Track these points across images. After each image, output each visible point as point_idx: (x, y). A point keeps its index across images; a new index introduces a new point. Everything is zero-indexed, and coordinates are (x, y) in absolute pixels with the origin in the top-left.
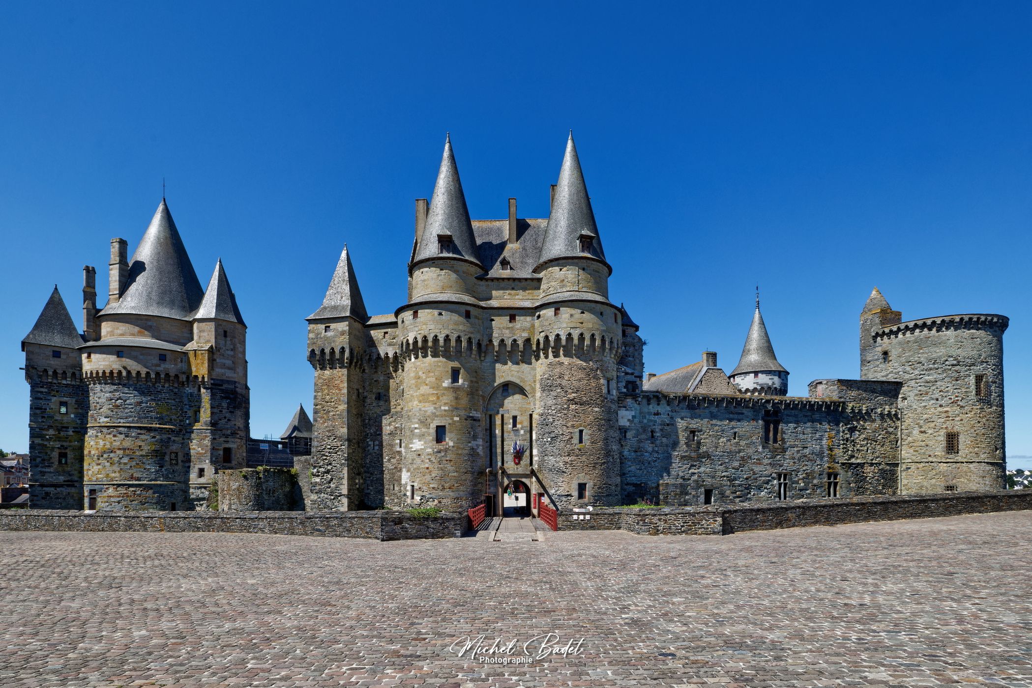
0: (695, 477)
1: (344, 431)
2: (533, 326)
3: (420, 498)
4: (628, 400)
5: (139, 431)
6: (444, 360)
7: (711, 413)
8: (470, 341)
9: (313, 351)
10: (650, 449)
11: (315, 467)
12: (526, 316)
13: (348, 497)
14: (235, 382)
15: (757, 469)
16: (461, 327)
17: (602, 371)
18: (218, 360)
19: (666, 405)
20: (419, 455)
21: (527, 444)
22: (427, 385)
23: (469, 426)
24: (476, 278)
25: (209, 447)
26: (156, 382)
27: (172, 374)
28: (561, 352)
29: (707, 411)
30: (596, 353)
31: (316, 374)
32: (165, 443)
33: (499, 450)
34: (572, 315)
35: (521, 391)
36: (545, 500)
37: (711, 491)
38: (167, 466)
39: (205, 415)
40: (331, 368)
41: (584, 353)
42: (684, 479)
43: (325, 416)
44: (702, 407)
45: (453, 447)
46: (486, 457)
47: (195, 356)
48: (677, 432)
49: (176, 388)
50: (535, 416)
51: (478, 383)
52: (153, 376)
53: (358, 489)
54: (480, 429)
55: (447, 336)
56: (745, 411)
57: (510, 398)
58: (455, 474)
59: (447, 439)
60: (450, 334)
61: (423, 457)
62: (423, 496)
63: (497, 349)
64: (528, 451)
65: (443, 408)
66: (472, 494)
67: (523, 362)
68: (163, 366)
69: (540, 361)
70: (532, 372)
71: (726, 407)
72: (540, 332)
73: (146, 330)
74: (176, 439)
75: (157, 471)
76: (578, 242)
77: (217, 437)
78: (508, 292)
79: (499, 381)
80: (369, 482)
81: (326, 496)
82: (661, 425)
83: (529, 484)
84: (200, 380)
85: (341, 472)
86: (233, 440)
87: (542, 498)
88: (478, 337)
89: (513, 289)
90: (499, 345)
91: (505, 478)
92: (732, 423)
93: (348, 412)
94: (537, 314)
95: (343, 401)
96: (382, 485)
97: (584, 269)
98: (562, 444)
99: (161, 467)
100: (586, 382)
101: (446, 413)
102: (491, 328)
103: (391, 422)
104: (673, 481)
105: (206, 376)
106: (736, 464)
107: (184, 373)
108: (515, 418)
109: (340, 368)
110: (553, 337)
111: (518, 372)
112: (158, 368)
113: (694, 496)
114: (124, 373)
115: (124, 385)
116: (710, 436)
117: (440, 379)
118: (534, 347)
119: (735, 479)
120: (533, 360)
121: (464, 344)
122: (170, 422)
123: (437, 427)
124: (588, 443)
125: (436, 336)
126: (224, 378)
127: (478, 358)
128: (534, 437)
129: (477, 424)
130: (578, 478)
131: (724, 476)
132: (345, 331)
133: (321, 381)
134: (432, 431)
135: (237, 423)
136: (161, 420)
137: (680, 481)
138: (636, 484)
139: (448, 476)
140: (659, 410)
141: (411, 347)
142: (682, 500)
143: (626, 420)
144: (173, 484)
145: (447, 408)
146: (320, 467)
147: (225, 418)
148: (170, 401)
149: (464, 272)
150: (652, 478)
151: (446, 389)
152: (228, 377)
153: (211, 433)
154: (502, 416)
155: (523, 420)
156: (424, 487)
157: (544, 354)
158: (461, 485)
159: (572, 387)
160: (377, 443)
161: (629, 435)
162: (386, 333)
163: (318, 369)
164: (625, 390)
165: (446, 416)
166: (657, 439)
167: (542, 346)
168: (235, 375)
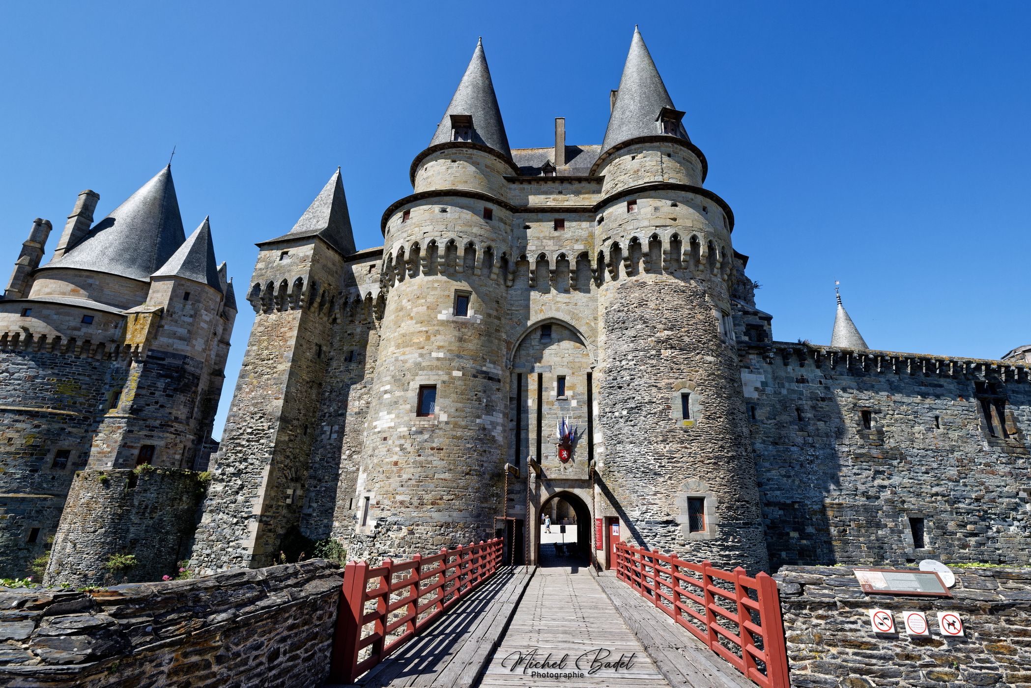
0: (887, 494)
1: (277, 405)
2: (592, 235)
3: (375, 523)
4: (751, 356)
5: (17, 417)
6: (445, 278)
7: (890, 383)
8: (488, 252)
9: (258, 286)
10: (799, 440)
11: (220, 465)
12: (580, 221)
13: (261, 520)
14: (186, 357)
15: (991, 481)
16: (475, 230)
17: (711, 296)
18: (166, 327)
19: (813, 367)
20: (385, 439)
21: (583, 424)
22: (412, 318)
23: (480, 388)
24: (505, 178)
25: (119, 443)
26: (67, 350)
27: (95, 342)
28: (641, 266)
29: (882, 379)
30: (701, 267)
31: (257, 319)
32: (52, 436)
33: (532, 436)
34: (656, 209)
35: (574, 335)
36: (621, 532)
37: (921, 521)
38: (46, 469)
39: (126, 399)
40: (279, 310)
41: (680, 267)
42: (868, 498)
43: (255, 382)
44: (873, 373)
45: (447, 423)
46: (510, 448)
47: (136, 320)
48: (840, 413)
49: (98, 361)
50: (595, 375)
51: (499, 319)
52: (64, 341)
53: (288, 506)
54: (499, 395)
55: (452, 242)
56: (942, 381)
57: (552, 347)
58: (447, 476)
59: (437, 409)
60: (456, 238)
61: (390, 442)
62: (382, 519)
63: (533, 267)
64: (585, 437)
65: (434, 355)
66: (478, 515)
67: (575, 290)
68: (84, 330)
69: (604, 286)
70: (590, 304)
71: (911, 374)
72: (604, 241)
73: (82, 288)
74: (74, 430)
75: (24, 478)
76: (658, 123)
77: (135, 429)
78: (552, 197)
79: (535, 317)
80: (313, 494)
81: (225, 517)
82: (811, 398)
83: (588, 501)
84: (132, 350)
85: (259, 473)
86: (161, 434)
87: (614, 528)
88: (504, 248)
89: (560, 193)
90: (538, 263)
91: (543, 488)
92: (928, 401)
93: (291, 374)
94: (598, 218)
95: (286, 357)
96: (333, 499)
97: (669, 155)
98: (651, 420)
99: (34, 471)
100: (687, 312)
101: (439, 363)
102: (525, 237)
103: (362, 394)
104: (847, 501)
105: (141, 345)
106: (953, 472)
107: (113, 341)
108: (561, 380)
109: (292, 309)
110: (627, 242)
111: (567, 304)
112: (76, 333)
113: (892, 531)
114: (22, 337)
115: (19, 354)
116: (896, 420)
117: (433, 308)
118: (594, 265)
119: (957, 500)
120: (593, 286)
121: (479, 254)
122: (72, 407)
123: (422, 388)
124: (701, 418)
125: (433, 242)
126: (170, 350)
127: (502, 282)
128: (596, 411)
129: (495, 386)
130: (687, 486)
131: (937, 494)
132: (308, 256)
133: (261, 329)
134: (412, 395)
135: (174, 412)
136: (58, 403)
137: (861, 501)
138: (785, 504)
139: (432, 478)
140: (804, 374)
141: (394, 263)
142: (873, 538)
143: (752, 389)
144: (45, 499)
145: (441, 355)
146: (228, 465)
147: (157, 403)
148: (81, 378)
149: (487, 166)
150: (812, 493)
151: (442, 323)
152: (177, 350)
153: (127, 423)
154: (540, 376)
155: (576, 385)
156: (386, 502)
157: (610, 272)
158: (457, 497)
159: (664, 321)
160: (336, 428)
161: (760, 414)
162: (373, 266)
163: (261, 312)
164: (746, 339)
165: (438, 368)
166: (809, 424)
167: (607, 259)
168: (188, 348)
